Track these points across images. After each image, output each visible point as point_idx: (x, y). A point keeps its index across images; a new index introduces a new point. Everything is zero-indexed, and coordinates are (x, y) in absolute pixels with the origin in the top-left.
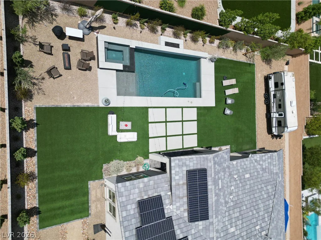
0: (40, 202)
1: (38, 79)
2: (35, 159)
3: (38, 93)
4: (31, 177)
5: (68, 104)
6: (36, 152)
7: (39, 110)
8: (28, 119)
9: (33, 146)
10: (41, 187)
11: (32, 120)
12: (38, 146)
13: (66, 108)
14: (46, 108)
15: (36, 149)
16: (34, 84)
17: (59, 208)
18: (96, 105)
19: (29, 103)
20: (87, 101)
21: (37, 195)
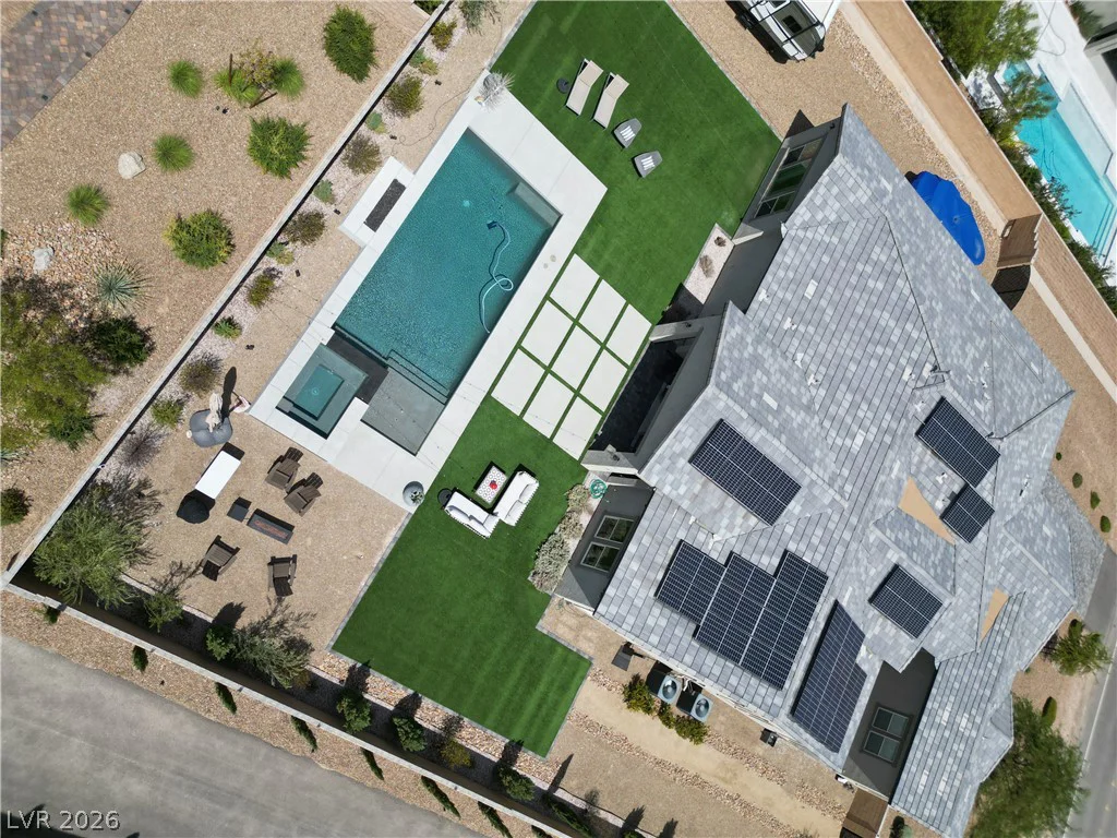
0: (505, 734)
1: (274, 612)
2: (426, 702)
3: (303, 627)
4: (452, 726)
5: (366, 580)
6: (415, 695)
7: (340, 646)
8: (345, 675)
9: (402, 692)
10: (480, 719)
11: (351, 670)
12: (407, 685)
13: (373, 589)
14: (345, 631)
15: (411, 692)
16: (281, 624)
17: (539, 706)
18: (404, 521)
19: (314, 657)
20: (383, 534)
21: (489, 732)
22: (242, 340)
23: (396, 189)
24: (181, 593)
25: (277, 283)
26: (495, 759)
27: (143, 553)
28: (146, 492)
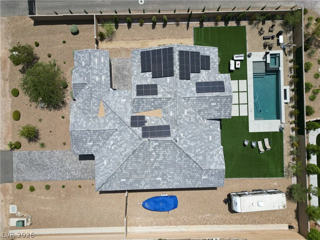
0: (205, 28)
1: (258, 27)
2: (223, 25)
3: (252, 27)
4: (216, 24)
5: (247, 39)
6: (227, 26)
7: (244, 27)
8: (240, 23)
9: (229, 25)
10: (212, 28)
11: (240, 24)
12: (229, 27)
13: (245, 38)
14: (245, 29)
15: (228, 26)
16: (255, 25)
17: (201, 35)
18: (247, 51)
19: (247, 24)
20: (249, 47)
21: (208, 26)
22: (288, 61)
23: (285, 98)
24: (272, 22)
25: (290, 72)
26: (204, 23)
27: (280, 25)
28: (285, 33)
